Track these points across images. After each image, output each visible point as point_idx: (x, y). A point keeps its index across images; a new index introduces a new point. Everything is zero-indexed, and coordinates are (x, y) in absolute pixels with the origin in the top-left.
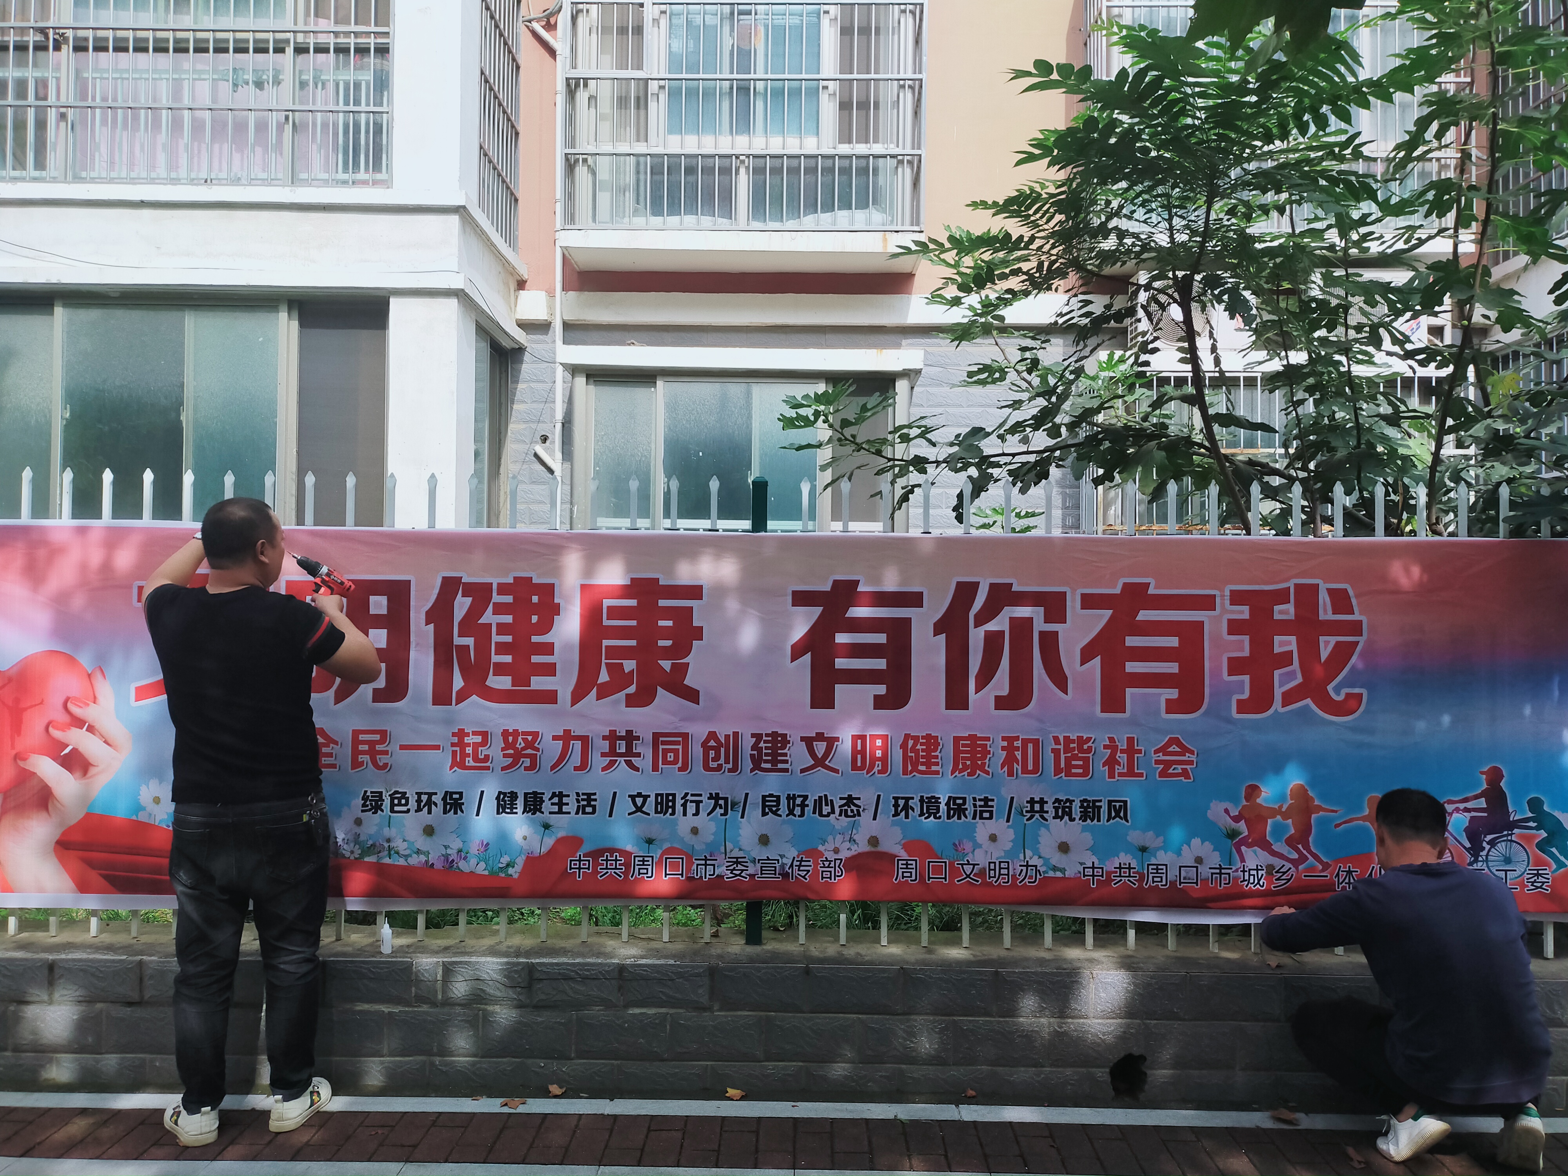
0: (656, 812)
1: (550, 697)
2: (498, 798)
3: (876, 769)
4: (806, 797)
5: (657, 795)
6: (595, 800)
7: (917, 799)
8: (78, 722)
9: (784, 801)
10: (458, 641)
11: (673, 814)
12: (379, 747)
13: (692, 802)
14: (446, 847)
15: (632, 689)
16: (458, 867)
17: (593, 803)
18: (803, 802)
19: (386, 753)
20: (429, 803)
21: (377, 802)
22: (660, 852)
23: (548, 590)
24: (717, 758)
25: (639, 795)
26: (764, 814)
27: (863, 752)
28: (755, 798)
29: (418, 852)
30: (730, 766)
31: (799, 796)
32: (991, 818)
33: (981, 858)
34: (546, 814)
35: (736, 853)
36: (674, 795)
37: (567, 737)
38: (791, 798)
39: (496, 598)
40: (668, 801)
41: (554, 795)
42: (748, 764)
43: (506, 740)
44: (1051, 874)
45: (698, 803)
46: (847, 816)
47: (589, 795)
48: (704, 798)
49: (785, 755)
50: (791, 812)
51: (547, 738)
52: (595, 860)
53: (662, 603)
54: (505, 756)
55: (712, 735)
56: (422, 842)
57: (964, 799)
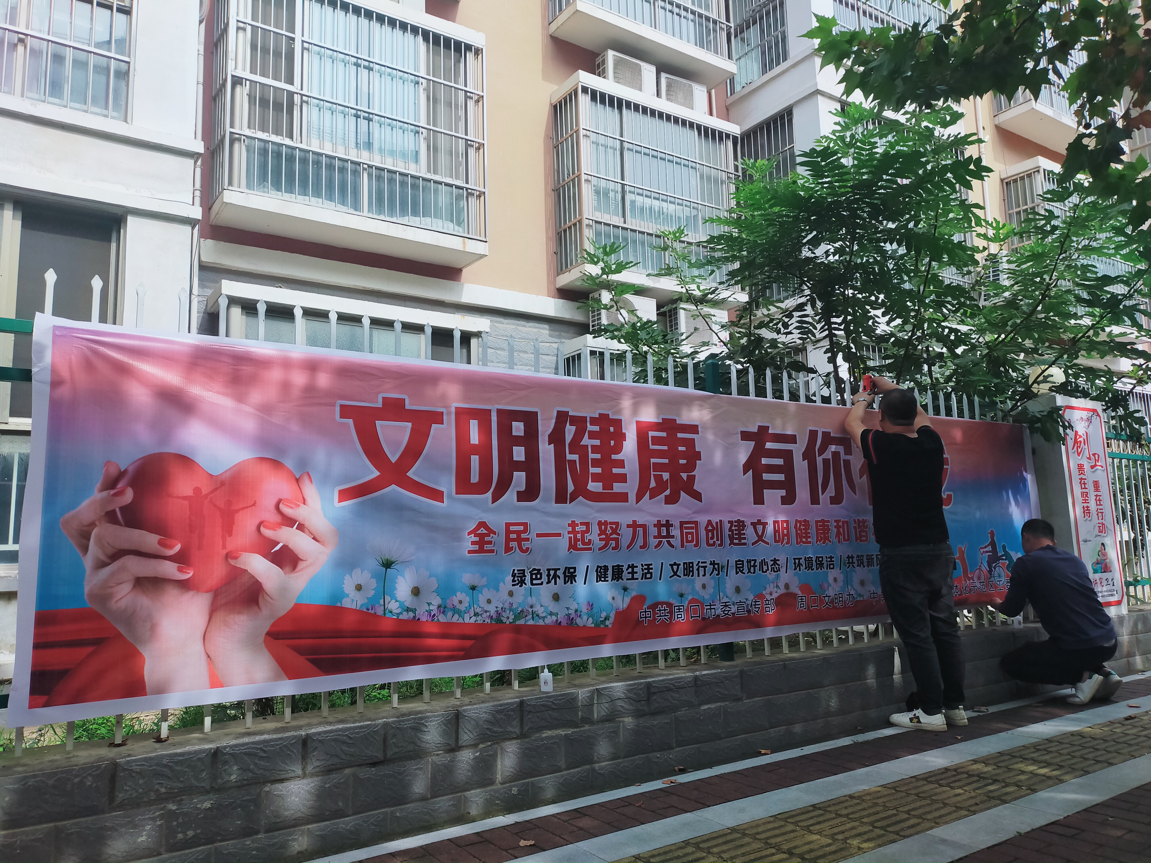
0: (684, 575)
1: (623, 497)
2: (597, 571)
3: (785, 542)
4: (755, 561)
5: (684, 563)
6: (652, 569)
7: (803, 559)
8: (289, 522)
9: (745, 563)
10: (569, 457)
11: (692, 576)
12: (523, 536)
13: (702, 567)
14: (568, 608)
15: (668, 492)
16: (576, 624)
17: (651, 571)
18: (754, 563)
19: (527, 540)
20: (555, 576)
21: (521, 577)
22: (687, 603)
23: (618, 423)
24: (712, 538)
25: (675, 564)
26: (737, 573)
27: (778, 531)
28: (732, 563)
29: (551, 614)
30: (719, 542)
31: (753, 560)
32: (833, 568)
33: (831, 592)
34: (625, 580)
35: (725, 600)
36: (692, 563)
37: (634, 525)
38: (749, 562)
39: (590, 428)
40: (690, 567)
41: (629, 566)
42: (727, 541)
43: (600, 529)
44: (859, 599)
45: (705, 567)
46: (774, 571)
47: (648, 565)
48: (708, 564)
49: (744, 534)
50: (749, 571)
51: (624, 526)
52: (654, 610)
53: (680, 435)
54: (601, 540)
55: (709, 522)
56: (552, 606)
57: (822, 557)
